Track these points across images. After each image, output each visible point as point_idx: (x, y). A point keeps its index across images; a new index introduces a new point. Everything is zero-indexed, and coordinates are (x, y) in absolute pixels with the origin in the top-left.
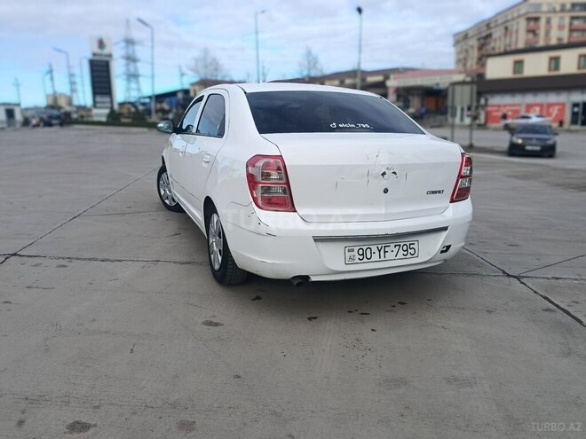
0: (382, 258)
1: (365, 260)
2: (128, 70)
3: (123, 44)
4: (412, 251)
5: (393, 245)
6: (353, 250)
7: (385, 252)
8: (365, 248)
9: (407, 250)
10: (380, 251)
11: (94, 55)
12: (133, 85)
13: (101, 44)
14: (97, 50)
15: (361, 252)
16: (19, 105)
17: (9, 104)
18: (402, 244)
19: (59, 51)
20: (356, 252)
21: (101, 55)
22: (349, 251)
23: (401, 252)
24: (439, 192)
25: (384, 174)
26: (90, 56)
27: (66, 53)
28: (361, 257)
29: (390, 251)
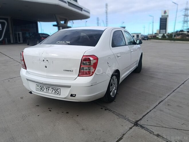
0: (47, 92)
1: (42, 91)
2: (184, 20)
3: (184, 10)
4: (58, 92)
5: (51, 88)
6: (38, 86)
7: (48, 90)
8: (42, 86)
9: (56, 91)
10: (47, 89)
11: (162, 16)
12: (185, 25)
13: (165, 12)
14: (163, 14)
15: (41, 88)
16: (140, 34)
17: (138, 34)
18: (54, 88)
19: (151, 16)
20: (39, 87)
21: (164, 16)
22: (37, 86)
23: (54, 91)
24: (71, 71)
25: (44, 60)
26: (161, 17)
27: (153, 17)
28: (41, 89)
29: (50, 90)
